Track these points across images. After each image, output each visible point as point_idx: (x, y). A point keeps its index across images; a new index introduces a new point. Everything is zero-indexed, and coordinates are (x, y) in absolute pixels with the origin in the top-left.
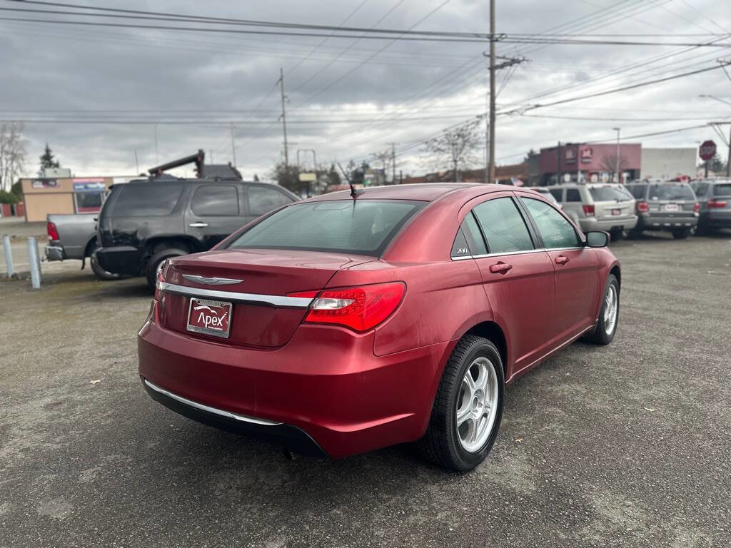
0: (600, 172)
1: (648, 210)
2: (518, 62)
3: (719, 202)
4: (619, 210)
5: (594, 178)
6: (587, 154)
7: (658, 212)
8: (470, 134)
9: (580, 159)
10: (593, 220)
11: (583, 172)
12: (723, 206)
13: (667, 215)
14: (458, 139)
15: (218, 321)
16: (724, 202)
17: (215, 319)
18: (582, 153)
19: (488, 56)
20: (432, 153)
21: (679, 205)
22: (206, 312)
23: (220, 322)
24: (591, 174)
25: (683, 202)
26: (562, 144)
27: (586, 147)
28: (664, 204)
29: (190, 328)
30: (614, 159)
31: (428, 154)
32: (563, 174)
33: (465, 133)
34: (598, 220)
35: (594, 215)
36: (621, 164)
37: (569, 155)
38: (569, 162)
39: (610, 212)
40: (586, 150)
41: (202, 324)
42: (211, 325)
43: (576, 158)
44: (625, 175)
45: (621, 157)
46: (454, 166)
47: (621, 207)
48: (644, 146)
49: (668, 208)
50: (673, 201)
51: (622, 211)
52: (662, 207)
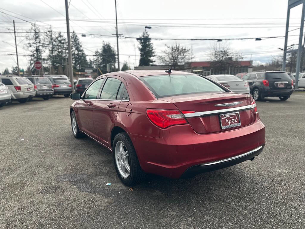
1: (37, 88)
3: (57, 85)
4: (30, 88)
7: (41, 89)
10: (21, 93)
12: (58, 86)
13: (44, 90)
15: (235, 120)
16: (58, 85)
17: (233, 120)
21: (47, 86)
22: (228, 119)
23: (236, 121)
25: (48, 85)
28: (42, 86)
29: (223, 128)
34: (23, 93)
35: (21, 91)
39: (27, 89)
41: (228, 124)
42: (232, 123)
47: (30, 87)
49: (44, 87)
50: (45, 85)
51: (31, 89)
52: (42, 87)
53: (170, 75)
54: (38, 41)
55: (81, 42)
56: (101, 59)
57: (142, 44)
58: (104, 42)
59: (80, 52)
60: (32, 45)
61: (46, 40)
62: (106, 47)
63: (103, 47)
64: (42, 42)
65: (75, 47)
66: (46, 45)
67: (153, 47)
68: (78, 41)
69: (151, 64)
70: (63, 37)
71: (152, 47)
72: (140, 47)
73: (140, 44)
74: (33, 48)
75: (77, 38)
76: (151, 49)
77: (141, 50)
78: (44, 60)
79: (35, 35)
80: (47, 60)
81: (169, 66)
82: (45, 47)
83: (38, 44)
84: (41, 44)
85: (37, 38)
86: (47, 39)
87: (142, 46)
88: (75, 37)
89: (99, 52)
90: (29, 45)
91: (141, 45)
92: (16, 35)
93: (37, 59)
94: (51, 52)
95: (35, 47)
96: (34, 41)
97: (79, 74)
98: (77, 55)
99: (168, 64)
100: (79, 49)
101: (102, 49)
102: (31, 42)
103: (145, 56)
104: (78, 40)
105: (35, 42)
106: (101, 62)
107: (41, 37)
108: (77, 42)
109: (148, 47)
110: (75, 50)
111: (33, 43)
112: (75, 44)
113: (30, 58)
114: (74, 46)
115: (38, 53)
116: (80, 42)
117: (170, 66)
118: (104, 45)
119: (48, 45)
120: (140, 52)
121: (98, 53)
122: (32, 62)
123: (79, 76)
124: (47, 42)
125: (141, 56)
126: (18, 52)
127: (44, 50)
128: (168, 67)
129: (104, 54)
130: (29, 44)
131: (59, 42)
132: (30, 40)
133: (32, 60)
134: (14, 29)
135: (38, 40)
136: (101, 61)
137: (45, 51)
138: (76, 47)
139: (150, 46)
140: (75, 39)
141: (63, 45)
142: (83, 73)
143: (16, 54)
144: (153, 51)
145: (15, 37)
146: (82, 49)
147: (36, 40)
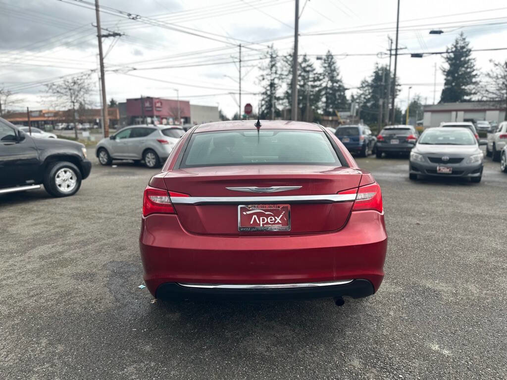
0: (168, 117)
2: (119, 35)
5: (164, 121)
6: (158, 105)
8: (84, 82)
9: (154, 108)
11: (157, 117)
14: (74, 85)
15: (276, 220)
17: (271, 219)
18: (155, 104)
19: (95, 26)
20: (52, 94)
23: (278, 220)
24: (162, 119)
26: (143, 97)
27: (157, 100)
30: (176, 109)
31: (48, 94)
32: (145, 117)
33: (79, 82)
36: (181, 113)
37: (147, 104)
38: (147, 109)
40: (158, 102)
42: (267, 223)
43: (152, 107)
44: (182, 120)
45: (180, 109)
46: (72, 106)
48: (192, 103)
53: (258, 131)
54: (274, 72)
55: (339, 67)
56: (369, 93)
57: (450, 62)
58: (377, 64)
59: (335, 84)
60: (265, 77)
61: (285, 69)
62: (380, 72)
63: (375, 72)
64: (279, 72)
65: (327, 76)
66: (283, 77)
67: (474, 66)
68: (335, 65)
69: (466, 98)
70: (310, 62)
71: (472, 65)
72: (447, 66)
73: (447, 61)
74: (266, 83)
75: (333, 60)
76: (469, 70)
77: (448, 73)
78: (278, 99)
79: (271, 61)
80: (282, 99)
81: (496, 101)
82: (282, 79)
83: (274, 76)
84: (277, 76)
85: (273, 66)
86: (286, 67)
87: (451, 65)
88: (330, 60)
89: (367, 82)
90: (261, 78)
91: (449, 64)
92: (242, 65)
93: (270, 98)
94: (290, 86)
95: (268, 80)
96: (268, 71)
97: (328, 121)
98: (330, 88)
99: (493, 98)
100: (335, 78)
101: (372, 76)
102: (265, 73)
103: (454, 84)
104: (334, 63)
105: (270, 73)
106: (369, 99)
107: (278, 65)
108: (333, 68)
109: (463, 67)
110: (329, 80)
111: (267, 75)
112: (329, 72)
113: (261, 97)
114: (327, 74)
115: (273, 88)
116: (337, 67)
117: (498, 101)
118: (377, 70)
119: (287, 75)
120: (444, 77)
121: (366, 84)
122: (263, 102)
123: (329, 123)
124: (286, 71)
125: (446, 84)
126: (242, 89)
127: (280, 84)
128: (491, 104)
129: (375, 84)
130: (262, 76)
131: (303, 70)
132: (264, 70)
133: (263, 100)
134: (240, 57)
135: (274, 69)
136: (369, 96)
137: (281, 86)
138: (331, 75)
139: (469, 64)
140: (329, 63)
141: (307, 74)
142: (335, 118)
143: (239, 92)
144: (474, 73)
145: (240, 67)
146: (338, 78)
147: (271, 70)
